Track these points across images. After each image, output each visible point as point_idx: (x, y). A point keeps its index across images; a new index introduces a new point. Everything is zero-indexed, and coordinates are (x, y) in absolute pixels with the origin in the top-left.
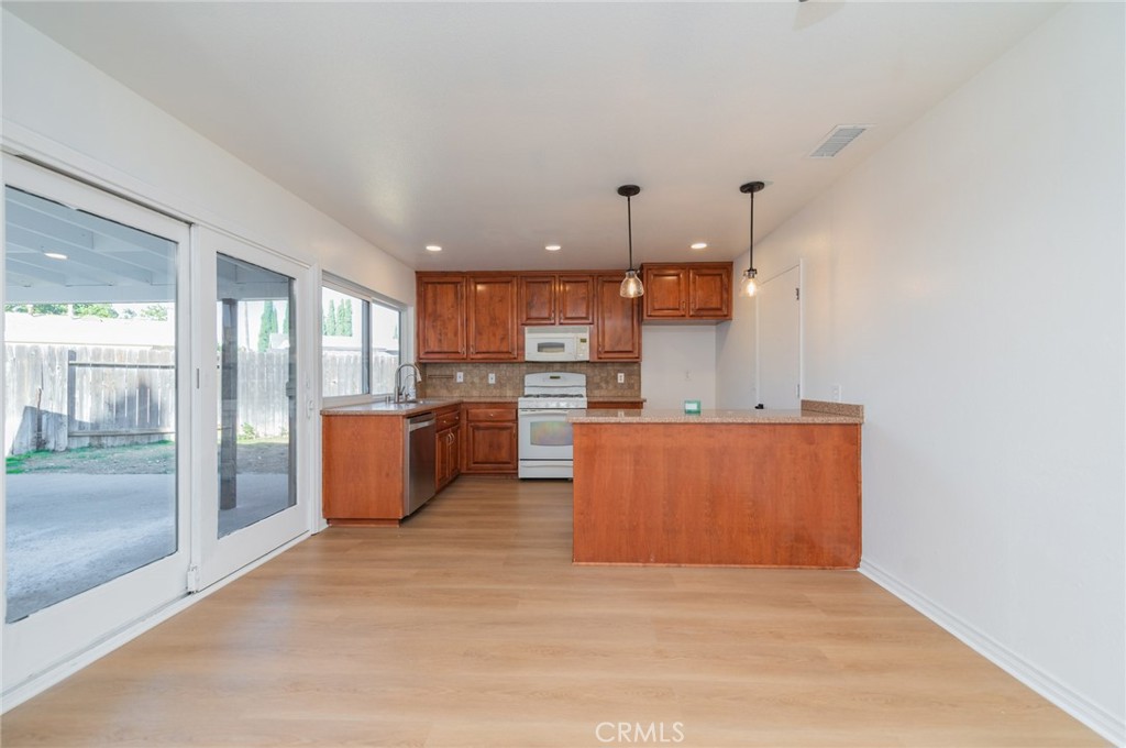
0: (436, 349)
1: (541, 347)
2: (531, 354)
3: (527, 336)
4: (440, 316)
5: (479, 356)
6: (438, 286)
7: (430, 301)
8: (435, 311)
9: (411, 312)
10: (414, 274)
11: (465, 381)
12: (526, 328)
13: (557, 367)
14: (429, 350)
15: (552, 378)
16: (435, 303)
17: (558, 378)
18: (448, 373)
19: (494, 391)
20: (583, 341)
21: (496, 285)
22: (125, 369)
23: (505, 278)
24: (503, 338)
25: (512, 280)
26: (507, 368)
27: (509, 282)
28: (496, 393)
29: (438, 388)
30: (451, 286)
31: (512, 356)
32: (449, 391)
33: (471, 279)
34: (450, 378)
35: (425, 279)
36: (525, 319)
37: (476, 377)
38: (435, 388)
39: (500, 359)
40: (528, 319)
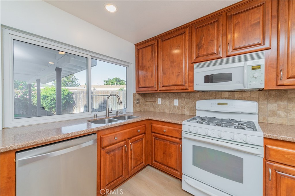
0: (143, 86)
1: (209, 79)
2: (200, 85)
3: (196, 71)
4: (145, 67)
5: (164, 88)
6: (144, 49)
7: (140, 59)
8: (143, 64)
9: (133, 66)
10: (134, 46)
11: (162, 104)
12: (195, 65)
13: (226, 95)
14: (140, 86)
15: (219, 104)
16: (142, 59)
17: (226, 104)
18: (154, 99)
19: (177, 110)
20: (256, 68)
21: (175, 38)
22: (100, 96)
23: (181, 32)
24: (178, 75)
25: (185, 31)
26: (185, 96)
27: (183, 34)
28: (179, 111)
29: (150, 106)
30: (150, 47)
31: (184, 88)
32: (154, 109)
33: (160, 40)
34: (155, 101)
35: (139, 47)
36: (195, 58)
37: (167, 101)
38: (148, 106)
39: (177, 90)
40: (197, 58)
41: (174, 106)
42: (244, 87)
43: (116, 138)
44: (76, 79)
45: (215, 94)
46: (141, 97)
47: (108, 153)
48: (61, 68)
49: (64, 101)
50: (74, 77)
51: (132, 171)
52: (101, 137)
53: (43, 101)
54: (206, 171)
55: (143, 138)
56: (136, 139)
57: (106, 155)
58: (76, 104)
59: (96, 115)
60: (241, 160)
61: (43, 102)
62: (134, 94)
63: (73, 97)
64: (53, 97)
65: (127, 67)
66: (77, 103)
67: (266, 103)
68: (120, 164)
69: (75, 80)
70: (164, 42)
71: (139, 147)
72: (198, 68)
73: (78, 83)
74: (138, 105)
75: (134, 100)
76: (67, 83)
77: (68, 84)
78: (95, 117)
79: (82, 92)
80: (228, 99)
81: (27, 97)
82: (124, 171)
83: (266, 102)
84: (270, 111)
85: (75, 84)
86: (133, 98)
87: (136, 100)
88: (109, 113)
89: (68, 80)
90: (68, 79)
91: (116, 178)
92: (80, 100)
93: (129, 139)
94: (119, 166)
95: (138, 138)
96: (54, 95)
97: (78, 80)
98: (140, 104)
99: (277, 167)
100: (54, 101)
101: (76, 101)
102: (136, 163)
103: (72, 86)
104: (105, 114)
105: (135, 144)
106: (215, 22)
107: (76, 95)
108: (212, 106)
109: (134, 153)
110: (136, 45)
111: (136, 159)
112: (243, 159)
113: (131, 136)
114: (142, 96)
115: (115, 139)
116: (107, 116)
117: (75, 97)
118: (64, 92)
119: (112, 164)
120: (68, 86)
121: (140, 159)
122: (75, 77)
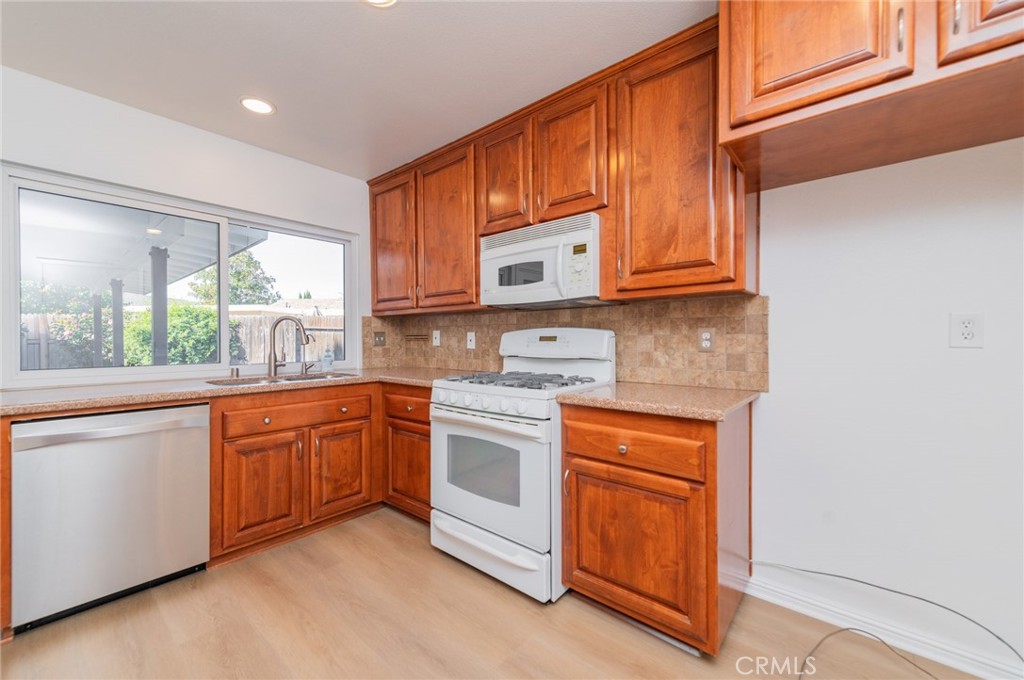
0: (386, 296)
1: (507, 276)
2: (492, 290)
4: (389, 242)
6: (387, 195)
8: (384, 235)
10: (368, 187)
12: (483, 242)
15: (541, 339)
17: (553, 339)
19: (474, 361)
20: (580, 249)
21: (447, 171)
22: (326, 333)
23: (457, 154)
24: (455, 266)
25: (466, 153)
26: (490, 321)
27: (462, 159)
28: (476, 364)
29: (416, 354)
30: (398, 192)
31: (467, 299)
32: (426, 360)
33: (419, 172)
34: (426, 338)
35: (377, 189)
36: (485, 222)
37: (453, 339)
38: (413, 353)
39: (453, 305)
40: (489, 222)
41: (468, 351)
42: (561, 295)
43: (267, 420)
44: (268, 280)
45: (546, 316)
46: (390, 328)
47: (244, 452)
48: (166, 250)
49: (209, 349)
50: (259, 271)
51: (323, 509)
52: (223, 414)
53: (141, 349)
54: (460, 487)
55: (360, 430)
56: (334, 429)
57: (239, 458)
58: (248, 358)
59: (237, 370)
60: (514, 455)
61: (142, 352)
62: (364, 318)
63: (240, 335)
64: (173, 335)
65: (347, 244)
66: (251, 356)
67: (636, 334)
68: (283, 486)
69: (264, 282)
70: (427, 179)
71: (346, 452)
72: (488, 248)
73: (274, 293)
74: (379, 349)
75: (365, 336)
76: (238, 293)
77: (239, 296)
78: (235, 373)
79: (268, 322)
80: (571, 326)
81: (110, 355)
82: (296, 505)
83: (634, 332)
84: (642, 353)
85: (263, 295)
86: (363, 330)
87: (373, 335)
88: (276, 367)
89: (240, 284)
90: (239, 280)
91: (269, 517)
92: (262, 346)
93: (313, 426)
94: (278, 489)
95: (341, 428)
96: (176, 331)
97: (273, 283)
98: (387, 347)
99: (579, 465)
100: (175, 347)
101: (248, 350)
102: (336, 489)
103: (253, 302)
104: (266, 372)
105: (332, 443)
106: (519, 135)
107: (248, 331)
108: (528, 346)
109: (329, 463)
110: (372, 183)
111: (336, 481)
112: (518, 452)
113: (319, 420)
114: (393, 325)
115: (264, 420)
116: (273, 374)
117: (246, 335)
118: (210, 320)
119: (256, 482)
120: (240, 303)
121: (351, 484)
122: (263, 273)
